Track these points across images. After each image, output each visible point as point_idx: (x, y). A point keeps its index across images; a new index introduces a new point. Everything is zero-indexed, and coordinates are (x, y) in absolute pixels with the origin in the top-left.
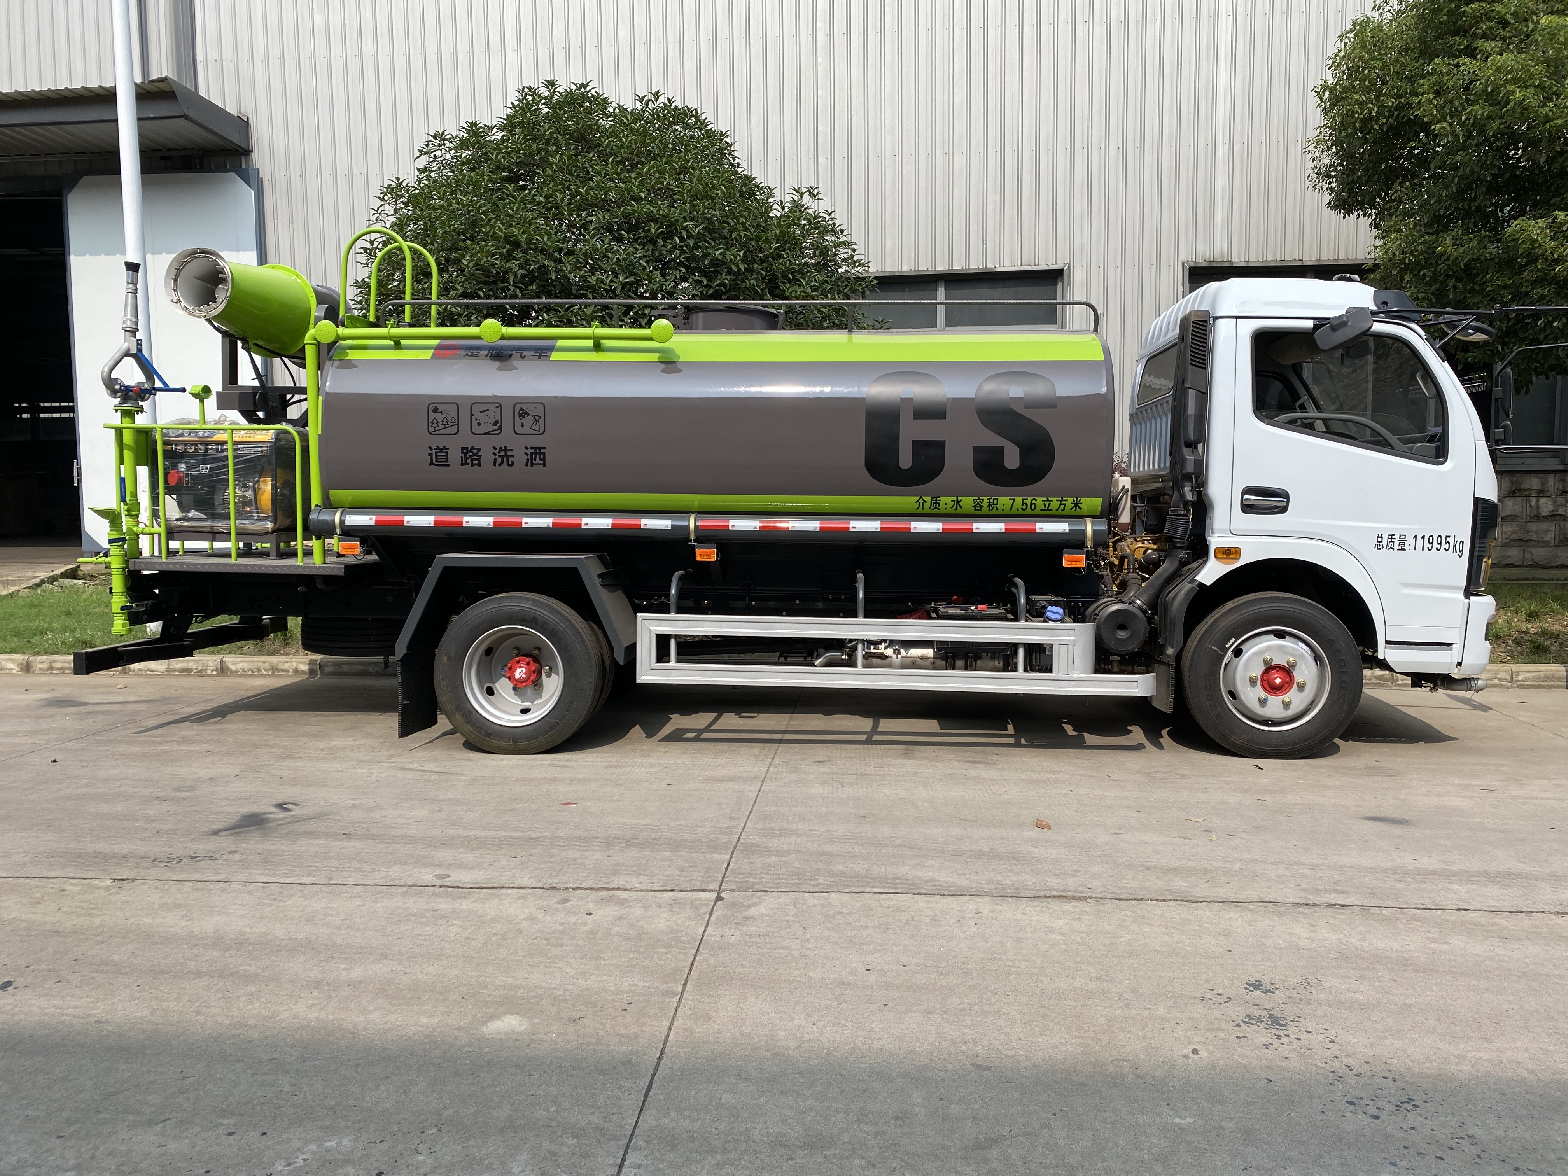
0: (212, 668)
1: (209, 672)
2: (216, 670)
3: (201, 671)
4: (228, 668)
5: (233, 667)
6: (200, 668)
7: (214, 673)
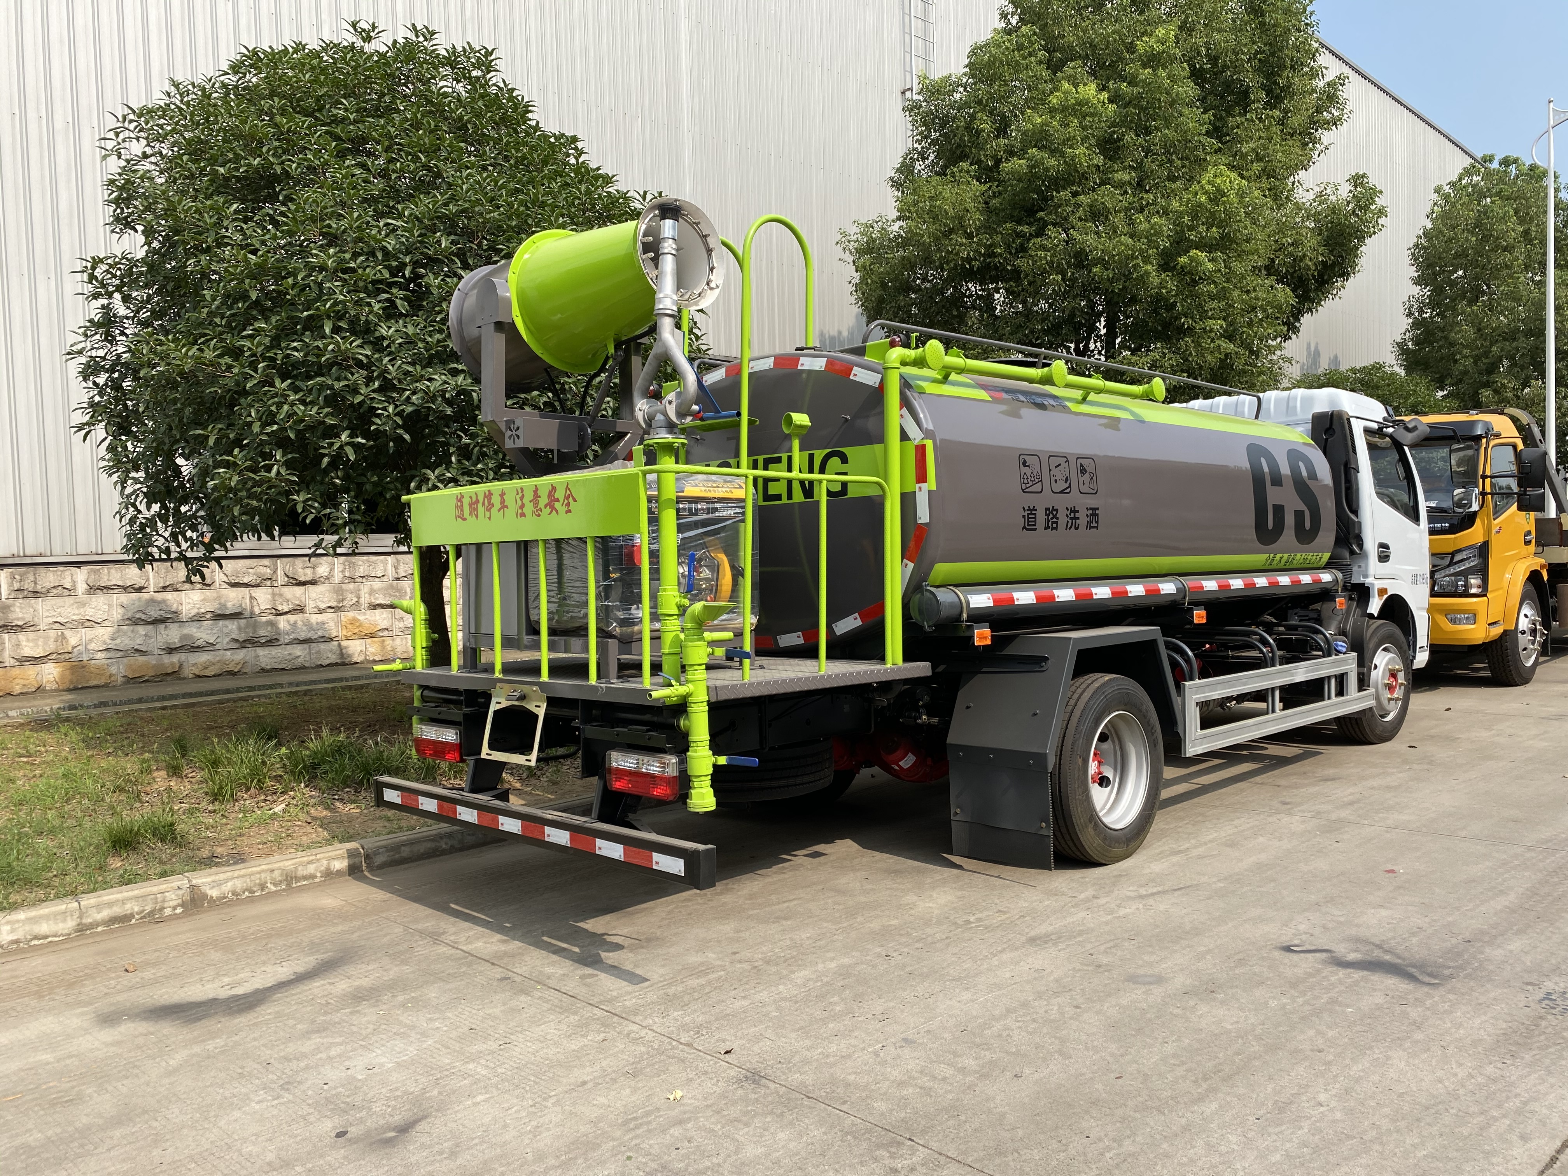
0: (172, 904)
1: (168, 912)
2: (183, 905)
3: (152, 913)
4: (205, 896)
5: (214, 893)
6: (148, 909)
7: (179, 910)
